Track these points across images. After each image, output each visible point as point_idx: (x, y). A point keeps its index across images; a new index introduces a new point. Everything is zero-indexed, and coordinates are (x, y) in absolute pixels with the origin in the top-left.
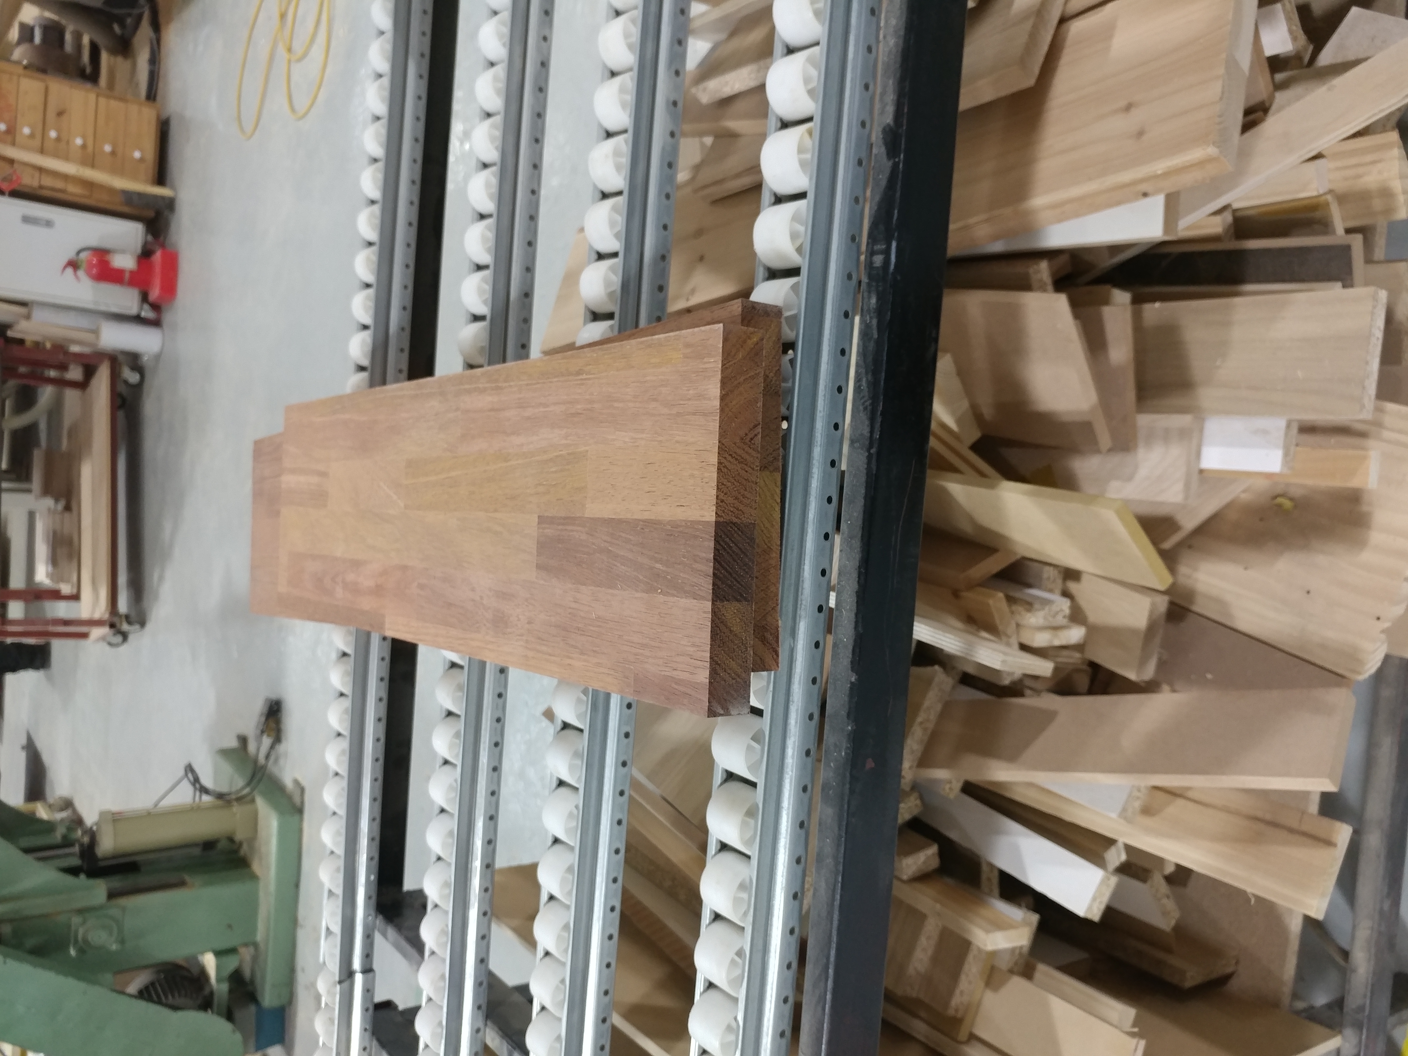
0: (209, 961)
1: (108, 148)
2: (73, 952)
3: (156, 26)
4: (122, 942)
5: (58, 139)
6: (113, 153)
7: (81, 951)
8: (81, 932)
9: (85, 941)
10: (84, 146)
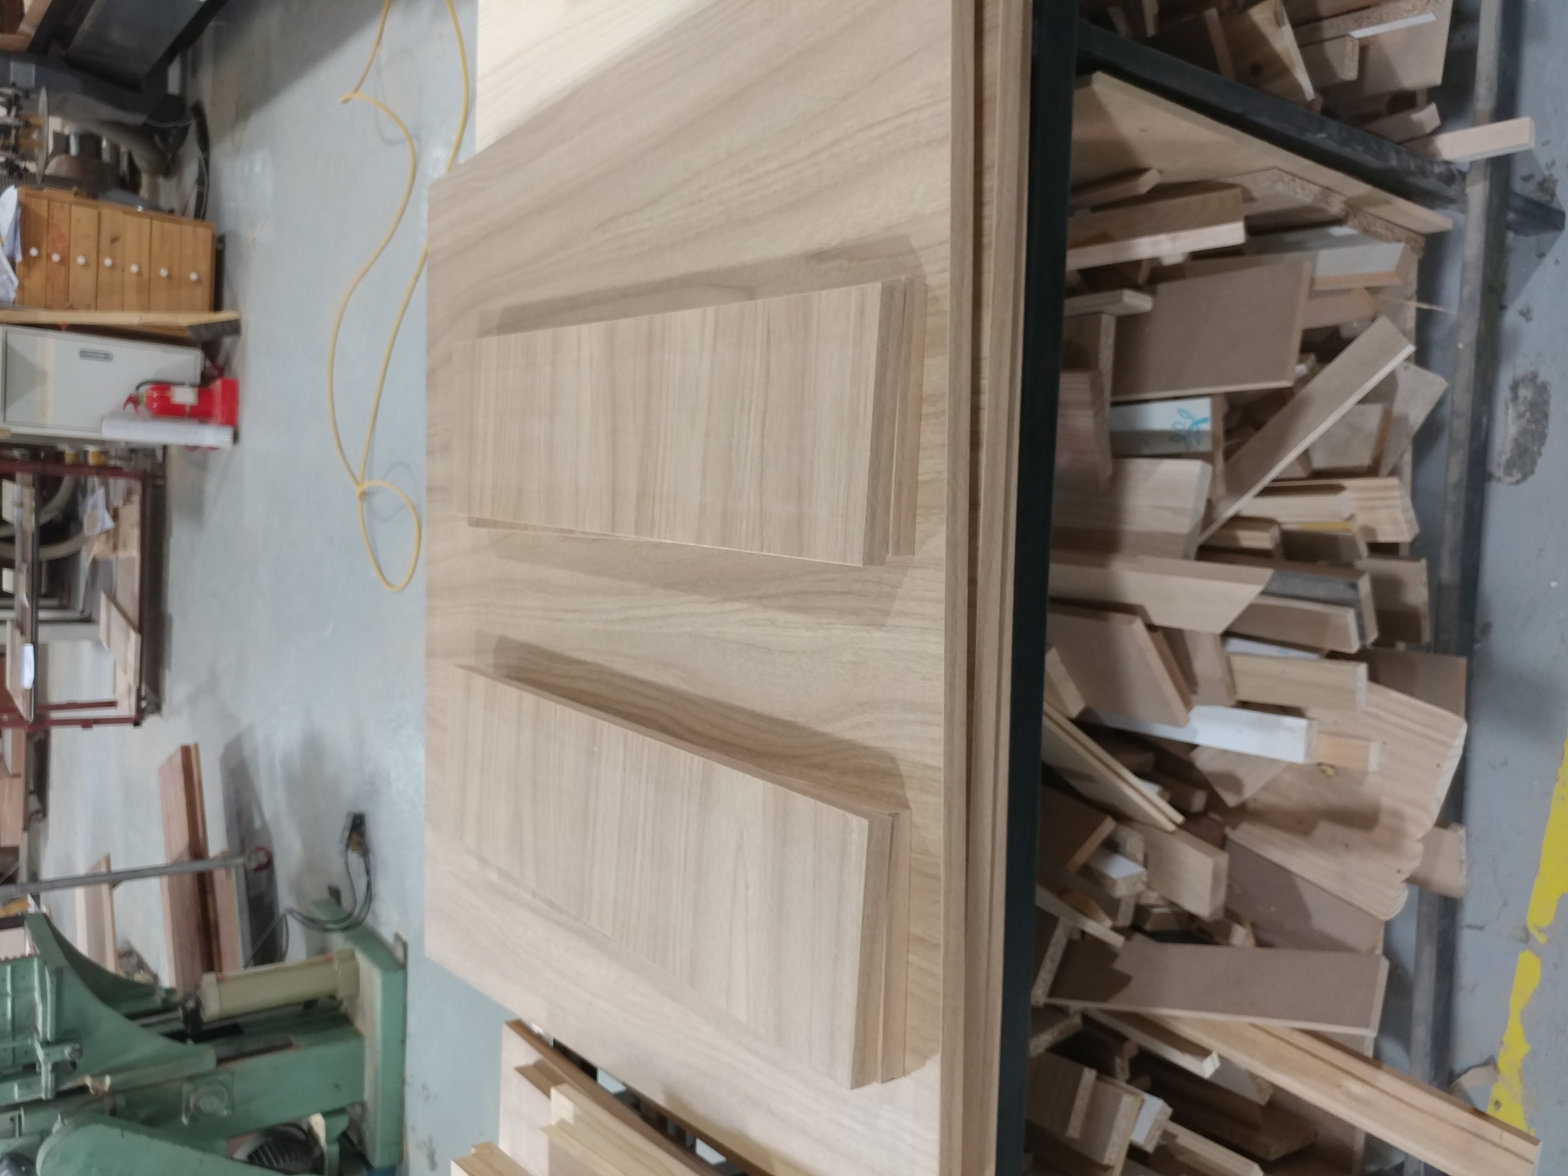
0: (318, 1123)
1: (164, 273)
2: (185, 1120)
3: (205, 143)
4: (232, 1107)
5: (113, 267)
6: (169, 277)
7: (193, 1119)
9: (197, 1109)
10: (139, 273)
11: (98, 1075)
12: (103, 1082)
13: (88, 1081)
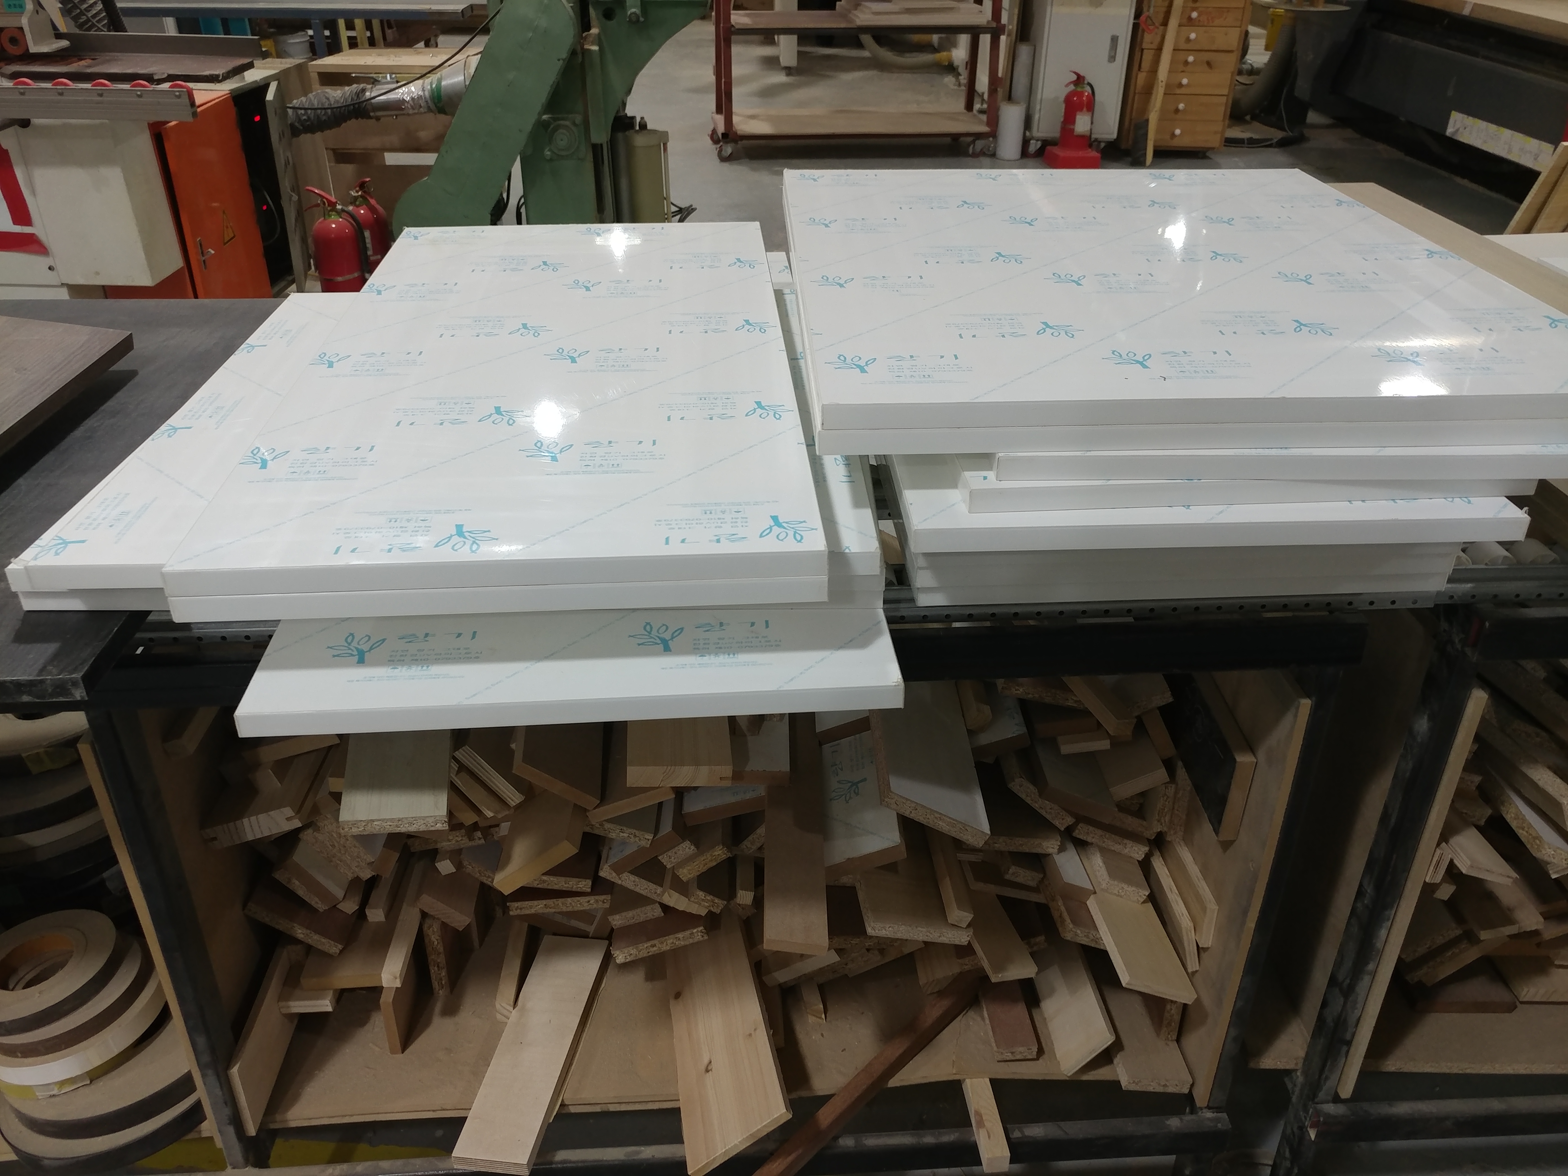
1: (1181, 106)
2: (545, 117)
3: (1283, 144)
4: (551, 160)
5: (1186, 63)
6: (1177, 111)
7: (548, 124)
8: (567, 123)
9: (557, 128)
10: (1180, 85)
11: (599, 41)
12: (593, 44)
13: (594, 31)
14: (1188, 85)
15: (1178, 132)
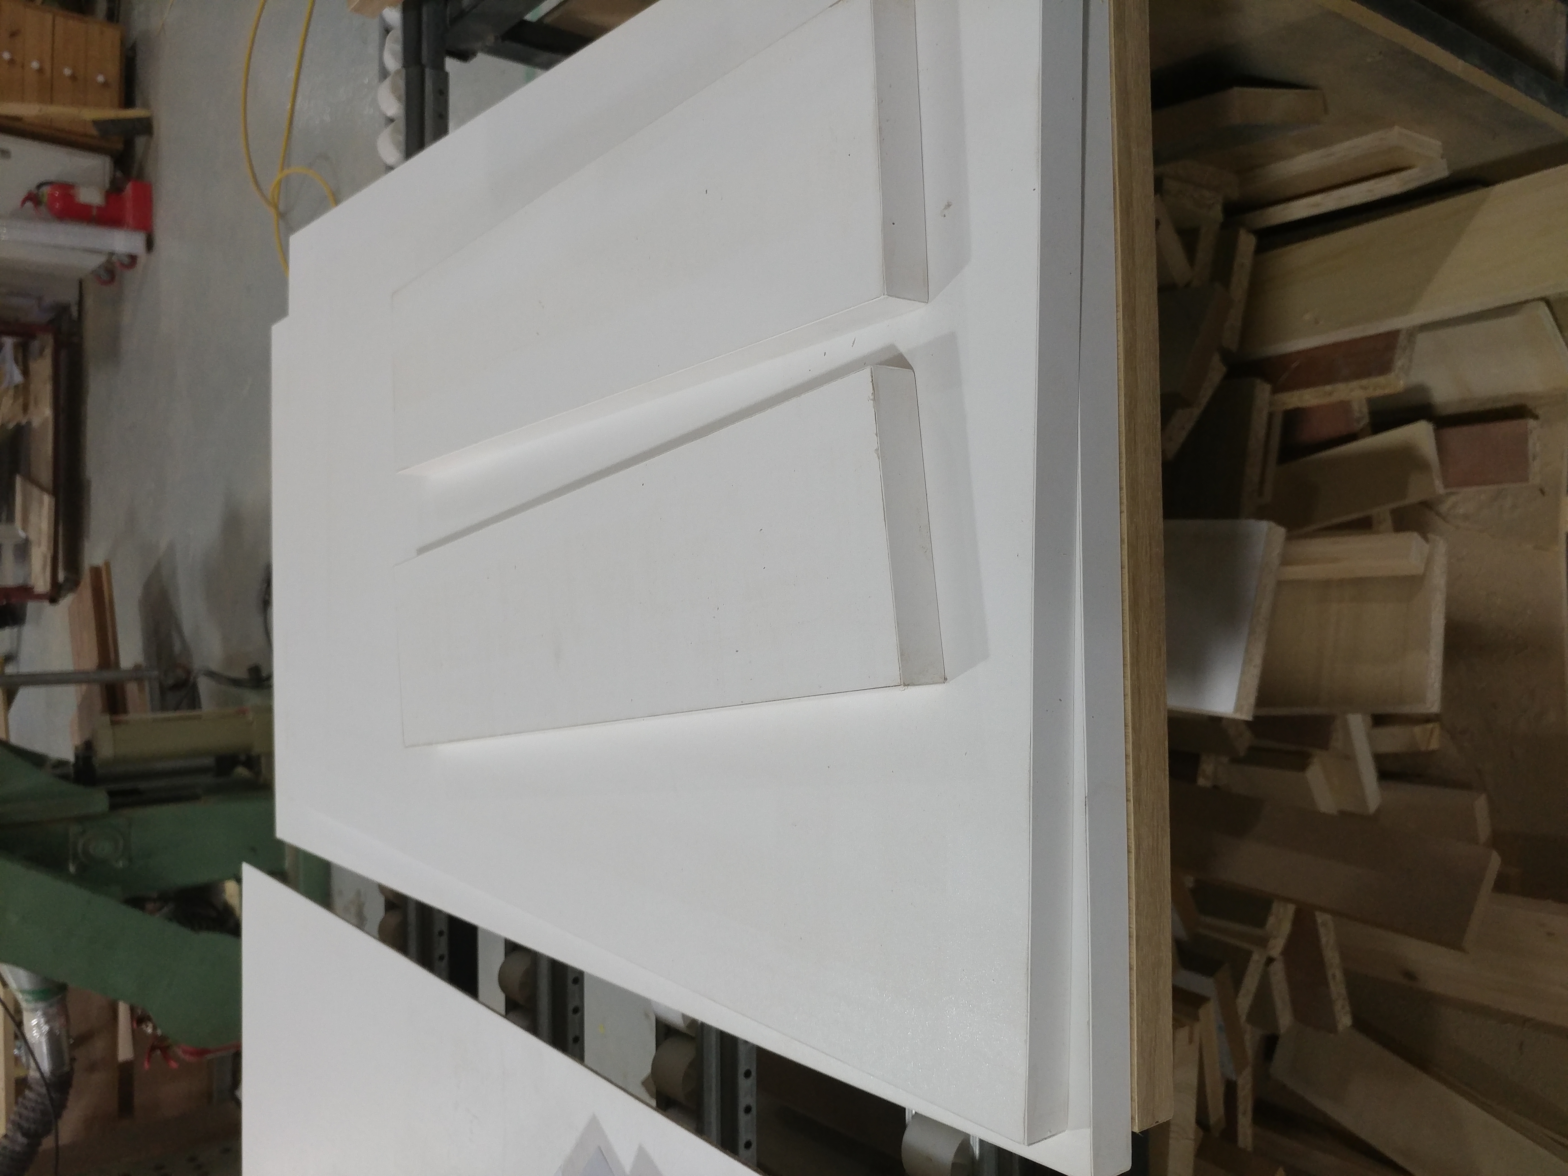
1: (67, 72)
2: (72, 871)
4: (129, 858)
5: (13, 62)
6: (73, 77)
8: (80, 842)
9: (86, 855)
10: (41, 71)
14: (41, 61)
15: (101, 79)
